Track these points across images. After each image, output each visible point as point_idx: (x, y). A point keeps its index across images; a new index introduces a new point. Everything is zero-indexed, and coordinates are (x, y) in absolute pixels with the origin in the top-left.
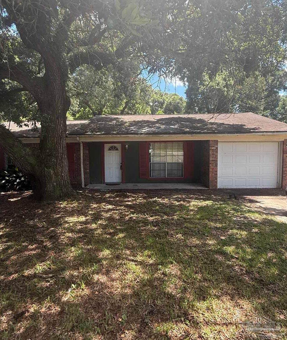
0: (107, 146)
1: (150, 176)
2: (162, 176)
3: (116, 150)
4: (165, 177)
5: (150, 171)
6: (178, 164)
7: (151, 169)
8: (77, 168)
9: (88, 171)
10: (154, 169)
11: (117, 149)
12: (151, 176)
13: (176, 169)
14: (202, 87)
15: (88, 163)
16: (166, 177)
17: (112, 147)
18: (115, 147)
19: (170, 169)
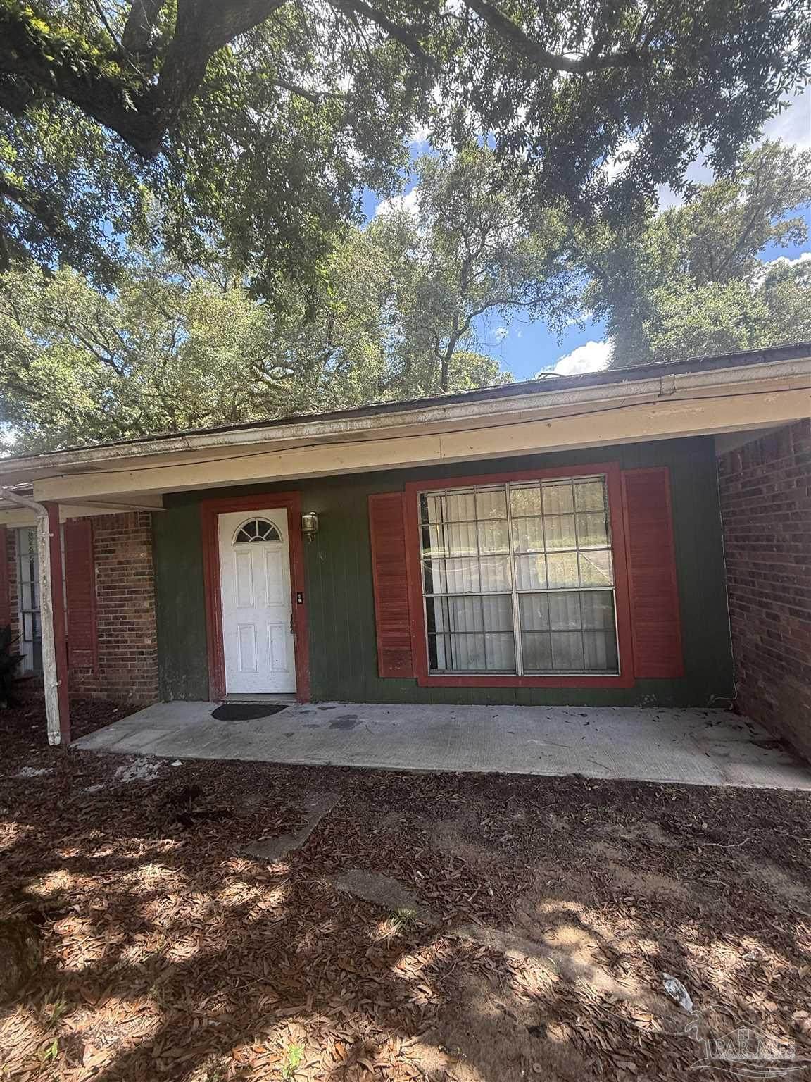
0: (229, 523)
1: (434, 665)
2: (497, 663)
3: (268, 539)
4: (514, 671)
5: (432, 638)
6: (583, 595)
7: (439, 628)
8: (104, 630)
9: (148, 642)
10: (452, 630)
11: (274, 537)
12: (441, 665)
13: (573, 625)
14: (660, 336)
15: (146, 604)
16: (520, 672)
17: (250, 528)
18: (264, 526)
19: (537, 628)
